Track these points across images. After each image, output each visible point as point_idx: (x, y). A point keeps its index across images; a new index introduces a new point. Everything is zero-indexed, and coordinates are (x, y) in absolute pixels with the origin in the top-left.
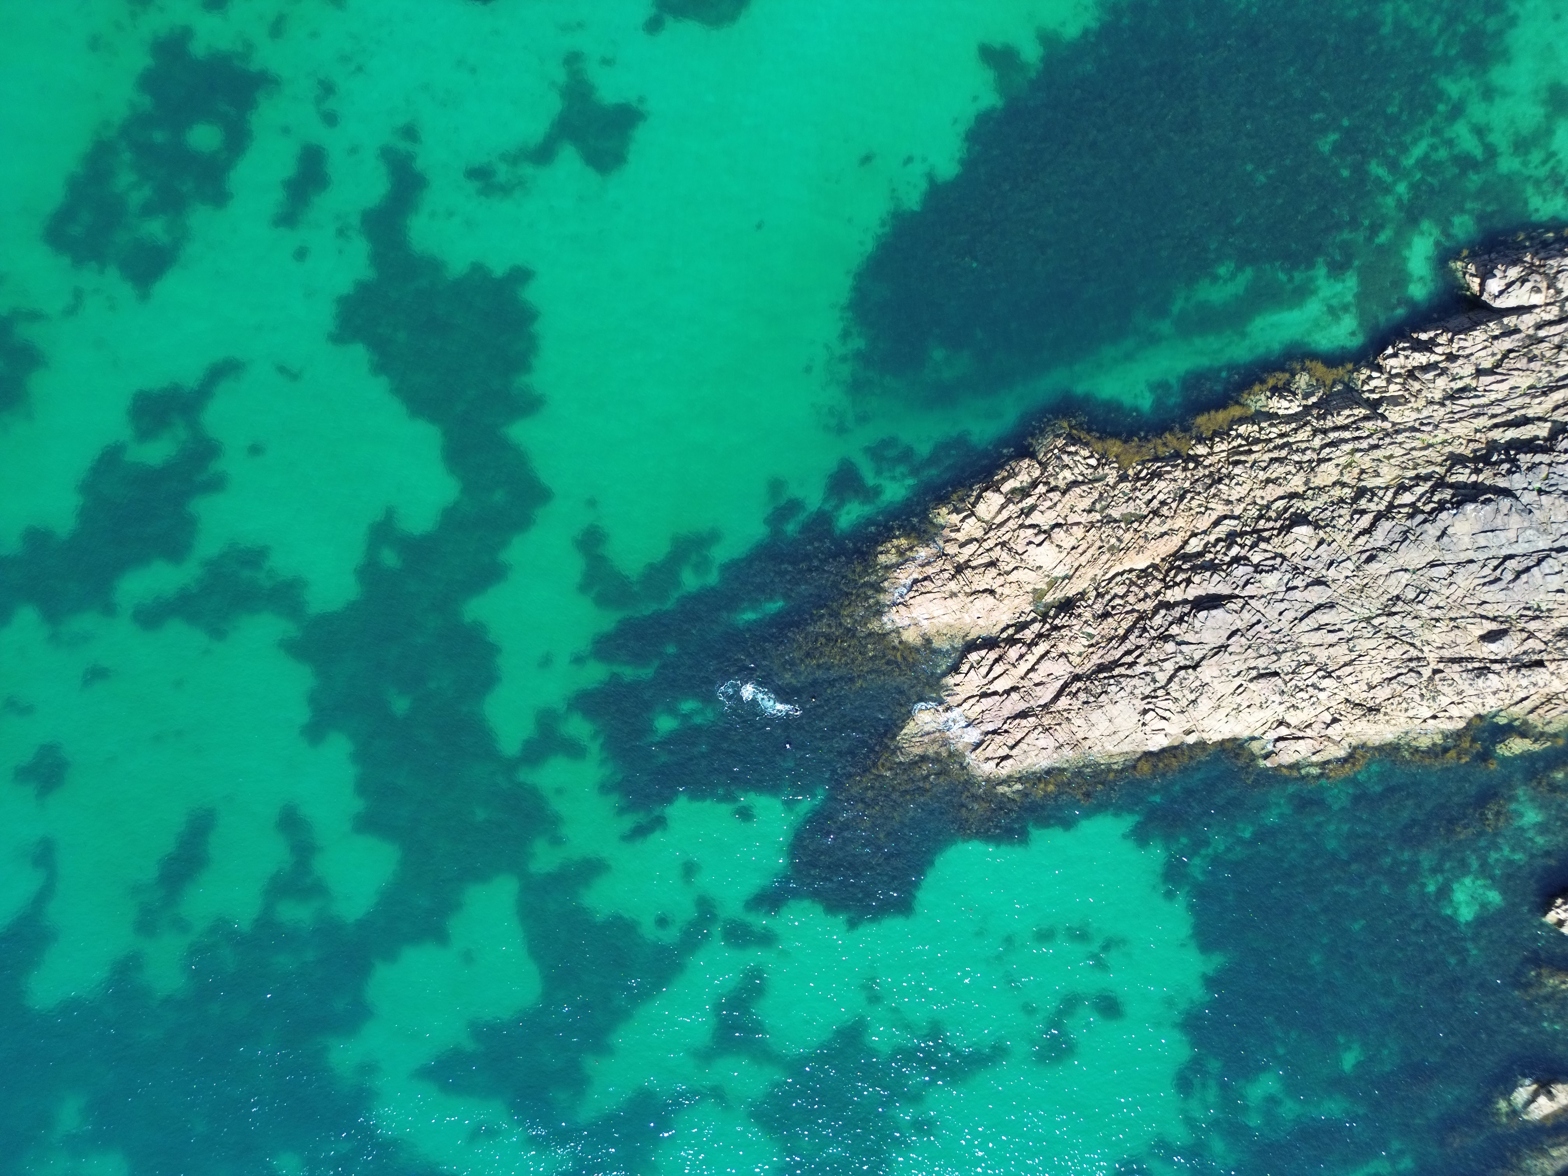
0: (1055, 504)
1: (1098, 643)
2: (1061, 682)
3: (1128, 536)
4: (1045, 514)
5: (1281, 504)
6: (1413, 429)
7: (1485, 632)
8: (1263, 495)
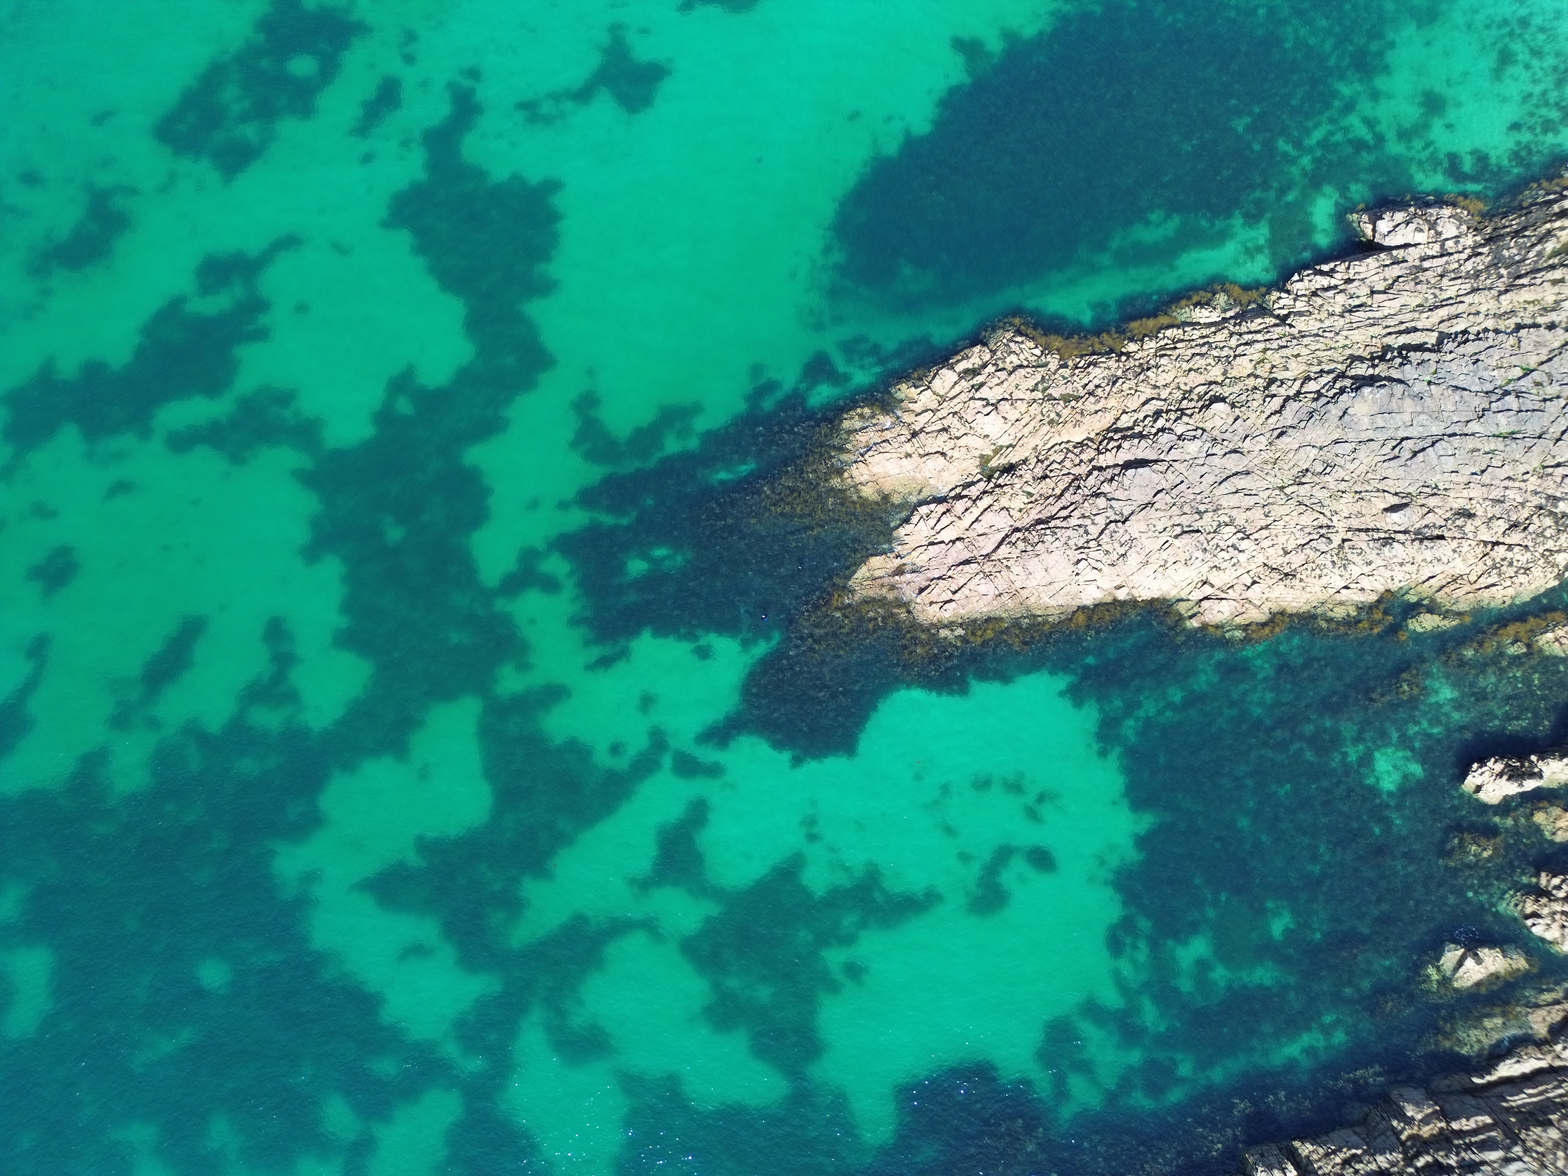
0: (1002, 382)
1: (1036, 500)
2: (1003, 534)
3: (1065, 412)
4: (993, 390)
5: (1202, 389)
6: (1317, 335)
7: (1388, 505)
8: (1187, 381)
